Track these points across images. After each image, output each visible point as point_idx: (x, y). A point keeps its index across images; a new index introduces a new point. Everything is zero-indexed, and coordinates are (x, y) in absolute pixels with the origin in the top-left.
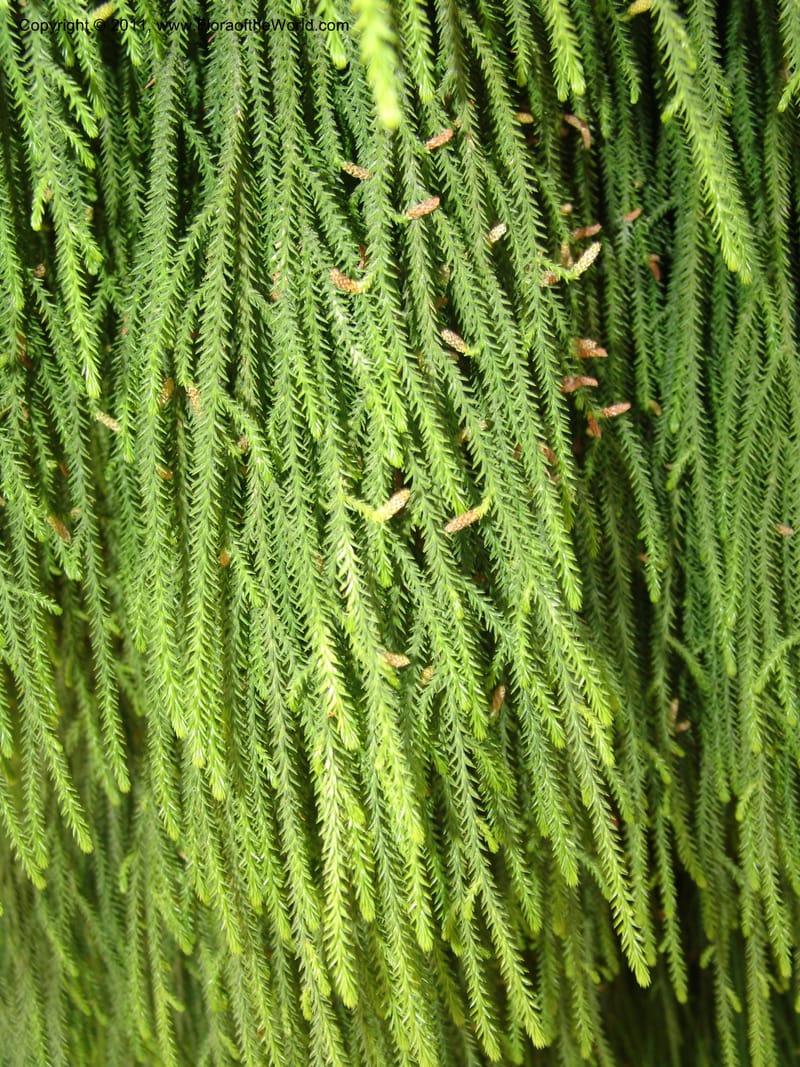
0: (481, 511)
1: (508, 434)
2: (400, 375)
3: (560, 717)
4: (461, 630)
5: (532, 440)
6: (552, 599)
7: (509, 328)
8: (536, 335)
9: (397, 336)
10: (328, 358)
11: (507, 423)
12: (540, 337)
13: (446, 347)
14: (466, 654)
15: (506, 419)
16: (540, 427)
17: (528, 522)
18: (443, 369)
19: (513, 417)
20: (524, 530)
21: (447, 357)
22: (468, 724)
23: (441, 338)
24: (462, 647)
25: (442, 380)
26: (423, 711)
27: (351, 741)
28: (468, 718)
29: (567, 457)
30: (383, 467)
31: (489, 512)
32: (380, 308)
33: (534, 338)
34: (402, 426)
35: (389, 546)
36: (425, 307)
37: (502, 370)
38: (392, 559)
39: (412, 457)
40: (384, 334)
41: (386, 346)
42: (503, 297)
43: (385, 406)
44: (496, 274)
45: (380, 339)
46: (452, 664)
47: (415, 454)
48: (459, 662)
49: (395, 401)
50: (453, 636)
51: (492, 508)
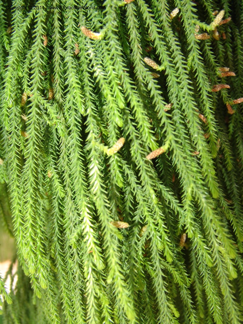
0: (164, 148)
1: (180, 109)
2: (120, 79)
3: (210, 252)
4: (157, 209)
5: (191, 111)
6: (203, 193)
7: (178, 56)
8: (193, 59)
9: (118, 59)
10: (90, 75)
11: (180, 103)
12: (196, 60)
13: (146, 66)
14: (160, 221)
15: (179, 101)
16: (195, 103)
17: (189, 153)
18: (145, 77)
19: (183, 100)
20: (188, 157)
21: (147, 71)
22: (163, 256)
23: (144, 62)
24: (158, 218)
25: (145, 82)
26: (140, 249)
27: (100, 266)
28: (163, 252)
29: (212, 120)
30: (115, 127)
31: (169, 149)
32: (110, 46)
33: (193, 60)
34: (122, 105)
35: (120, 167)
36: (136, 47)
37: (176, 76)
38: (123, 173)
39: (129, 121)
40: (112, 59)
41: (113, 65)
42: (176, 40)
43: (113, 96)
44: (172, 30)
45: (110, 62)
46: (153, 226)
47: (131, 120)
48: (157, 225)
49: (117, 92)
50: (153, 212)
51: (171, 146)
